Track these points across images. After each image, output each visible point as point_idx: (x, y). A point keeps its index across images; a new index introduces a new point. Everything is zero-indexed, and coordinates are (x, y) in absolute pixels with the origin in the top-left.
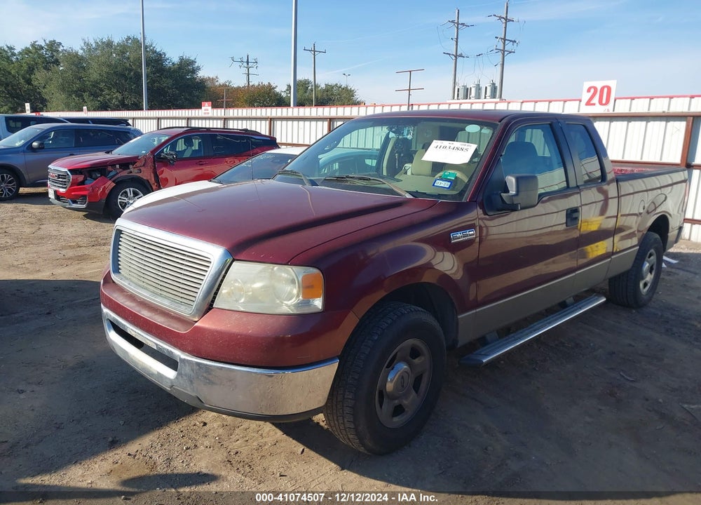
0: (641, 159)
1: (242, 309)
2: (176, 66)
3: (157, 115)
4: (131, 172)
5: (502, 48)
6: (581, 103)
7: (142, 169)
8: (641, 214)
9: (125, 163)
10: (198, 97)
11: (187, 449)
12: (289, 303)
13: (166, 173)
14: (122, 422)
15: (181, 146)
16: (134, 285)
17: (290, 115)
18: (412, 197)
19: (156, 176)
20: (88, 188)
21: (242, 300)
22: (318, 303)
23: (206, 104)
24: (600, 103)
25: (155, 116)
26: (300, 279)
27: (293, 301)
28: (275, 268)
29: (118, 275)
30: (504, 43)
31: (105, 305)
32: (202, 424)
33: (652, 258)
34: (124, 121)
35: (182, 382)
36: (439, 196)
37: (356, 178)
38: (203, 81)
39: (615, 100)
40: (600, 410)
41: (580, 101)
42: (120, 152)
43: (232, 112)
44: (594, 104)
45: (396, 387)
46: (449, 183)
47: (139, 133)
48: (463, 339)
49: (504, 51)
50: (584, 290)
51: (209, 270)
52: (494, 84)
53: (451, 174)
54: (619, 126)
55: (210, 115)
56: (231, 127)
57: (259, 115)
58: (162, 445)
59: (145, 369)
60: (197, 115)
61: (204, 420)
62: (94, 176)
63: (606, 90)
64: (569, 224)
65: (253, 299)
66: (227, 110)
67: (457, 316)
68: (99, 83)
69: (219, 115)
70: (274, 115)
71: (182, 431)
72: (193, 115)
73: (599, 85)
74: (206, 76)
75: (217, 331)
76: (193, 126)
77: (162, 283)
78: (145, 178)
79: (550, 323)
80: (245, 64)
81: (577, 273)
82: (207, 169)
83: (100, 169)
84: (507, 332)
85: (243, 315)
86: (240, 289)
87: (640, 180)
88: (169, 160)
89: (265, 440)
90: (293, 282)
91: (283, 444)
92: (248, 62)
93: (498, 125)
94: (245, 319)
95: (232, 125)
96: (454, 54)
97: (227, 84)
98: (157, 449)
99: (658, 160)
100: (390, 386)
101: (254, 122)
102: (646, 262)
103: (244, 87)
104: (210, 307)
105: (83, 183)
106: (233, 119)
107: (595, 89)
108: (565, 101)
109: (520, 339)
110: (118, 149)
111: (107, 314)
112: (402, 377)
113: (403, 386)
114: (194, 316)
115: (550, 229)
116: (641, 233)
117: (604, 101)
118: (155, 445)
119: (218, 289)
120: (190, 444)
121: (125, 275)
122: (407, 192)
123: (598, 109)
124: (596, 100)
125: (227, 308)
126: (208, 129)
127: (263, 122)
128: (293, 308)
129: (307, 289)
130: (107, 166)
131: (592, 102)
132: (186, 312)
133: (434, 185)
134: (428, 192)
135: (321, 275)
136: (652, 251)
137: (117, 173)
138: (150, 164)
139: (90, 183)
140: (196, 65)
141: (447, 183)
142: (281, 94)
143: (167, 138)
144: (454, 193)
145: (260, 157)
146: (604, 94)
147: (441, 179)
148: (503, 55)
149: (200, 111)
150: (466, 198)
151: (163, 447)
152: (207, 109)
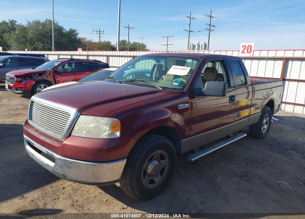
0: (264, 76)
1: (84, 136)
2: (68, 32)
3: (58, 53)
4: (43, 77)
5: (209, 29)
6: (240, 52)
7: (48, 76)
8: (262, 99)
9: (40, 74)
10: (77, 46)
11: (54, 199)
12: (105, 134)
13: (59, 78)
14: (26, 188)
15: (66, 66)
16: (38, 125)
17: (116, 54)
18: (162, 89)
19: (55, 80)
20: (23, 84)
21: (84, 132)
22: (118, 134)
23: (80, 49)
24: (248, 52)
25: (57, 54)
26: (110, 123)
27: (107, 133)
28: (99, 119)
29: (31, 121)
30: (210, 27)
31: (25, 134)
32: (63, 188)
33: (267, 118)
34: (43, 56)
35: (57, 168)
36: (174, 89)
37: (139, 81)
38: (80, 39)
39: (253, 51)
40: (240, 183)
41: (239, 51)
42: (39, 68)
43: (91, 53)
44: (245, 53)
45: (152, 171)
46: (178, 84)
47: (49, 61)
48: (183, 151)
49: (210, 30)
50: (238, 130)
51: (69, 119)
52: (205, 44)
53: (179, 80)
54: (255, 62)
55: (81, 54)
56: (90, 59)
57: (102, 54)
58: (43, 198)
59: (41, 162)
60: (75, 54)
61: (64, 186)
62: (26, 79)
63: (250, 47)
64: (230, 102)
65: (89, 132)
66: (89, 52)
67: (180, 141)
68: (33, 39)
69: (85, 54)
70: (109, 54)
71: (53, 192)
72: (74, 54)
73: (247, 45)
74: (81, 37)
75: (72, 146)
76: (74, 58)
77: (50, 125)
78: (49, 80)
79: (222, 145)
80: (99, 33)
81: (234, 123)
82: (78, 76)
83: (29, 76)
84: (202, 148)
85: (84, 138)
86: (83, 128)
87: (263, 84)
88: (61, 72)
89: (90, 195)
90: (107, 124)
91: (98, 197)
92: (100, 32)
93: (200, 59)
94: (85, 141)
95: (91, 58)
96: (189, 30)
97: (90, 41)
98: (40, 200)
99: (271, 77)
100: (149, 171)
101: (100, 57)
102: (264, 119)
103: (98, 42)
104: (70, 135)
105: (21, 82)
106: (91, 56)
107: (245, 46)
108: (233, 51)
109: (209, 151)
110: (38, 67)
111: (26, 138)
112: (155, 167)
113: (155, 171)
114: (63, 139)
115: (224, 104)
116: (262, 107)
117: (249, 52)
118: (40, 198)
119: (73, 127)
120: (56, 197)
121: (35, 121)
122: (160, 87)
123: (246, 55)
124: (246, 51)
125: (77, 136)
126: (78, 60)
127: (104, 57)
128: (107, 136)
129: (113, 128)
130: (32, 74)
131: (244, 52)
132: (59, 137)
133: (172, 84)
134: (169, 87)
135: (120, 122)
136: (267, 114)
137: (37, 78)
138: (52, 74)
139: (24, 82)
140: (77, 32)
141: (177, 83)
142: (114, 46)
143: (60, 63)
144: (180, 88)
145: (99, 72)
146: (249, 49)
147: (175, 82)
148: (210, 31)
149: (77, 52)
150: (185, 90)
151: (43, 199)
152: (80, 51)
